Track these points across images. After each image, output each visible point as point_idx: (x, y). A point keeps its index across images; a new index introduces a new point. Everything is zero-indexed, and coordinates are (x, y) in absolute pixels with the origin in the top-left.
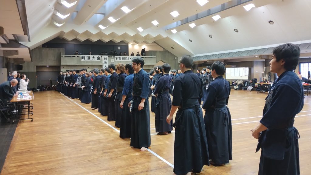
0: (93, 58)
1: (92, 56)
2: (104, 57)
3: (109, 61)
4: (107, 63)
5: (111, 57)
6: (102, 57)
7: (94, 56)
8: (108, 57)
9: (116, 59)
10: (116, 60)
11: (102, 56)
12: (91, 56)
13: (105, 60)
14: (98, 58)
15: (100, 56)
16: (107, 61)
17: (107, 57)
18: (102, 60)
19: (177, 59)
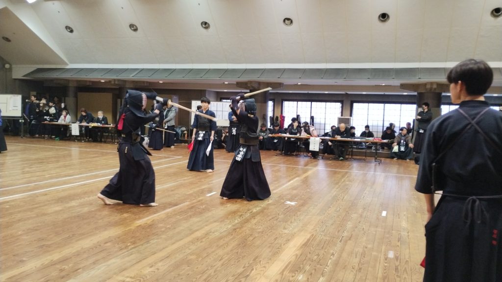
19: (10, 69)
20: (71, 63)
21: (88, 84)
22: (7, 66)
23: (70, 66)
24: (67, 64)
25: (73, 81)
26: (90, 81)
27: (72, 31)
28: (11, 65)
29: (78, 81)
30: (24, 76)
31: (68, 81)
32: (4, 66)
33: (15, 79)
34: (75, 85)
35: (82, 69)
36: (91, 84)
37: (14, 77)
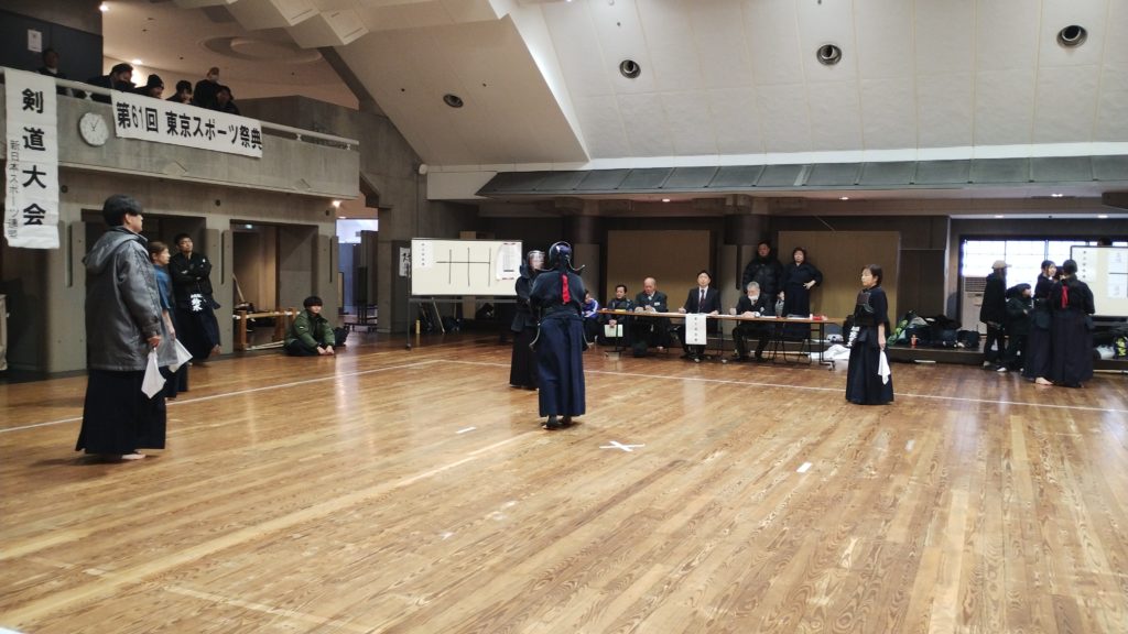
2: (19, 80)
3: (62, 126)
4: (50, 141)
9: (123, 119)
10: (121, 131)
13: (32, 119)
16: (47, 121)
17: (46, 85)
19: (426, 177)
20: (597, 155)
22: (423, 169)
23: (594, 164)
24: (584, 160)
25: (591, 202)
27: (635, 73)
29: (602, 203)
30: (479, 193)
31: (581, 202)
32: (417, 171)
33: (433, 202)
34: (596, 211)
37: (432, 195)
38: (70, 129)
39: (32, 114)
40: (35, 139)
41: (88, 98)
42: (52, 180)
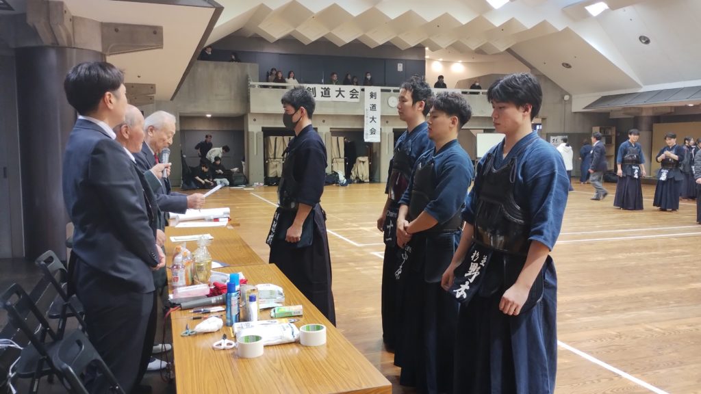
0: (340, 91)
1: (337, 87)
2: (369, 89)
3: (382, 102)
4: (378, 108)
5: (389, 91)
6: (363, 90)
7: (343, 87)
8: (382, 90)
11: (363, 87)
12: (334, 88)
13: (373, 101)
14: (353, 94)
15: (358, 88)
16: (377, 101)
17: (377, 89)
18: (363, 99)
19: (570, 101)
20: (646, 84)
21: (669, 111)
22: (566, 98)
23: (646, 89)
24: (640, 87)
25: (647, 109)
26: (671, 107)
27: (647, 42)
28: (570, 96)
29: (654, 109)
30: (586, 108)
31: (641, 109)
32: (563, 98)
33: (575, 113)
34: (650, 113)
35: (660, 92)
36: (673, 111)
38: (385, 102)
39: (373, 99)
40: (373, 107)
41: (392, 92)
42: (378, 120)
